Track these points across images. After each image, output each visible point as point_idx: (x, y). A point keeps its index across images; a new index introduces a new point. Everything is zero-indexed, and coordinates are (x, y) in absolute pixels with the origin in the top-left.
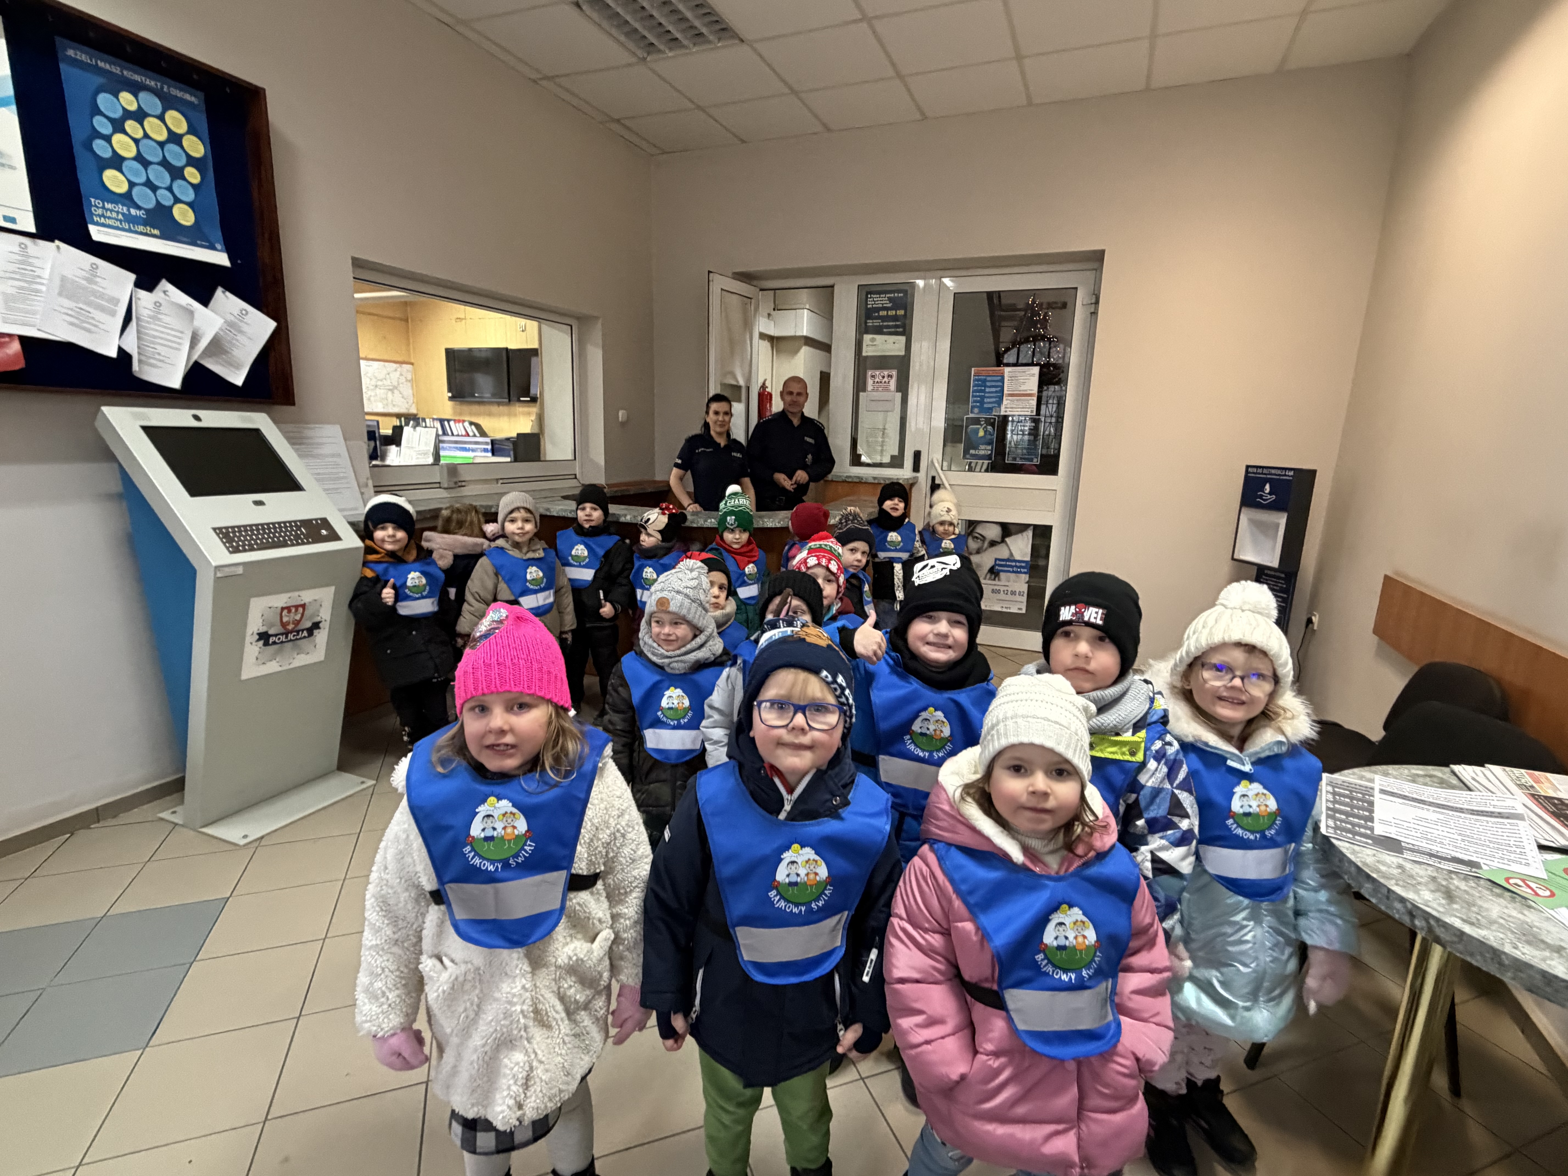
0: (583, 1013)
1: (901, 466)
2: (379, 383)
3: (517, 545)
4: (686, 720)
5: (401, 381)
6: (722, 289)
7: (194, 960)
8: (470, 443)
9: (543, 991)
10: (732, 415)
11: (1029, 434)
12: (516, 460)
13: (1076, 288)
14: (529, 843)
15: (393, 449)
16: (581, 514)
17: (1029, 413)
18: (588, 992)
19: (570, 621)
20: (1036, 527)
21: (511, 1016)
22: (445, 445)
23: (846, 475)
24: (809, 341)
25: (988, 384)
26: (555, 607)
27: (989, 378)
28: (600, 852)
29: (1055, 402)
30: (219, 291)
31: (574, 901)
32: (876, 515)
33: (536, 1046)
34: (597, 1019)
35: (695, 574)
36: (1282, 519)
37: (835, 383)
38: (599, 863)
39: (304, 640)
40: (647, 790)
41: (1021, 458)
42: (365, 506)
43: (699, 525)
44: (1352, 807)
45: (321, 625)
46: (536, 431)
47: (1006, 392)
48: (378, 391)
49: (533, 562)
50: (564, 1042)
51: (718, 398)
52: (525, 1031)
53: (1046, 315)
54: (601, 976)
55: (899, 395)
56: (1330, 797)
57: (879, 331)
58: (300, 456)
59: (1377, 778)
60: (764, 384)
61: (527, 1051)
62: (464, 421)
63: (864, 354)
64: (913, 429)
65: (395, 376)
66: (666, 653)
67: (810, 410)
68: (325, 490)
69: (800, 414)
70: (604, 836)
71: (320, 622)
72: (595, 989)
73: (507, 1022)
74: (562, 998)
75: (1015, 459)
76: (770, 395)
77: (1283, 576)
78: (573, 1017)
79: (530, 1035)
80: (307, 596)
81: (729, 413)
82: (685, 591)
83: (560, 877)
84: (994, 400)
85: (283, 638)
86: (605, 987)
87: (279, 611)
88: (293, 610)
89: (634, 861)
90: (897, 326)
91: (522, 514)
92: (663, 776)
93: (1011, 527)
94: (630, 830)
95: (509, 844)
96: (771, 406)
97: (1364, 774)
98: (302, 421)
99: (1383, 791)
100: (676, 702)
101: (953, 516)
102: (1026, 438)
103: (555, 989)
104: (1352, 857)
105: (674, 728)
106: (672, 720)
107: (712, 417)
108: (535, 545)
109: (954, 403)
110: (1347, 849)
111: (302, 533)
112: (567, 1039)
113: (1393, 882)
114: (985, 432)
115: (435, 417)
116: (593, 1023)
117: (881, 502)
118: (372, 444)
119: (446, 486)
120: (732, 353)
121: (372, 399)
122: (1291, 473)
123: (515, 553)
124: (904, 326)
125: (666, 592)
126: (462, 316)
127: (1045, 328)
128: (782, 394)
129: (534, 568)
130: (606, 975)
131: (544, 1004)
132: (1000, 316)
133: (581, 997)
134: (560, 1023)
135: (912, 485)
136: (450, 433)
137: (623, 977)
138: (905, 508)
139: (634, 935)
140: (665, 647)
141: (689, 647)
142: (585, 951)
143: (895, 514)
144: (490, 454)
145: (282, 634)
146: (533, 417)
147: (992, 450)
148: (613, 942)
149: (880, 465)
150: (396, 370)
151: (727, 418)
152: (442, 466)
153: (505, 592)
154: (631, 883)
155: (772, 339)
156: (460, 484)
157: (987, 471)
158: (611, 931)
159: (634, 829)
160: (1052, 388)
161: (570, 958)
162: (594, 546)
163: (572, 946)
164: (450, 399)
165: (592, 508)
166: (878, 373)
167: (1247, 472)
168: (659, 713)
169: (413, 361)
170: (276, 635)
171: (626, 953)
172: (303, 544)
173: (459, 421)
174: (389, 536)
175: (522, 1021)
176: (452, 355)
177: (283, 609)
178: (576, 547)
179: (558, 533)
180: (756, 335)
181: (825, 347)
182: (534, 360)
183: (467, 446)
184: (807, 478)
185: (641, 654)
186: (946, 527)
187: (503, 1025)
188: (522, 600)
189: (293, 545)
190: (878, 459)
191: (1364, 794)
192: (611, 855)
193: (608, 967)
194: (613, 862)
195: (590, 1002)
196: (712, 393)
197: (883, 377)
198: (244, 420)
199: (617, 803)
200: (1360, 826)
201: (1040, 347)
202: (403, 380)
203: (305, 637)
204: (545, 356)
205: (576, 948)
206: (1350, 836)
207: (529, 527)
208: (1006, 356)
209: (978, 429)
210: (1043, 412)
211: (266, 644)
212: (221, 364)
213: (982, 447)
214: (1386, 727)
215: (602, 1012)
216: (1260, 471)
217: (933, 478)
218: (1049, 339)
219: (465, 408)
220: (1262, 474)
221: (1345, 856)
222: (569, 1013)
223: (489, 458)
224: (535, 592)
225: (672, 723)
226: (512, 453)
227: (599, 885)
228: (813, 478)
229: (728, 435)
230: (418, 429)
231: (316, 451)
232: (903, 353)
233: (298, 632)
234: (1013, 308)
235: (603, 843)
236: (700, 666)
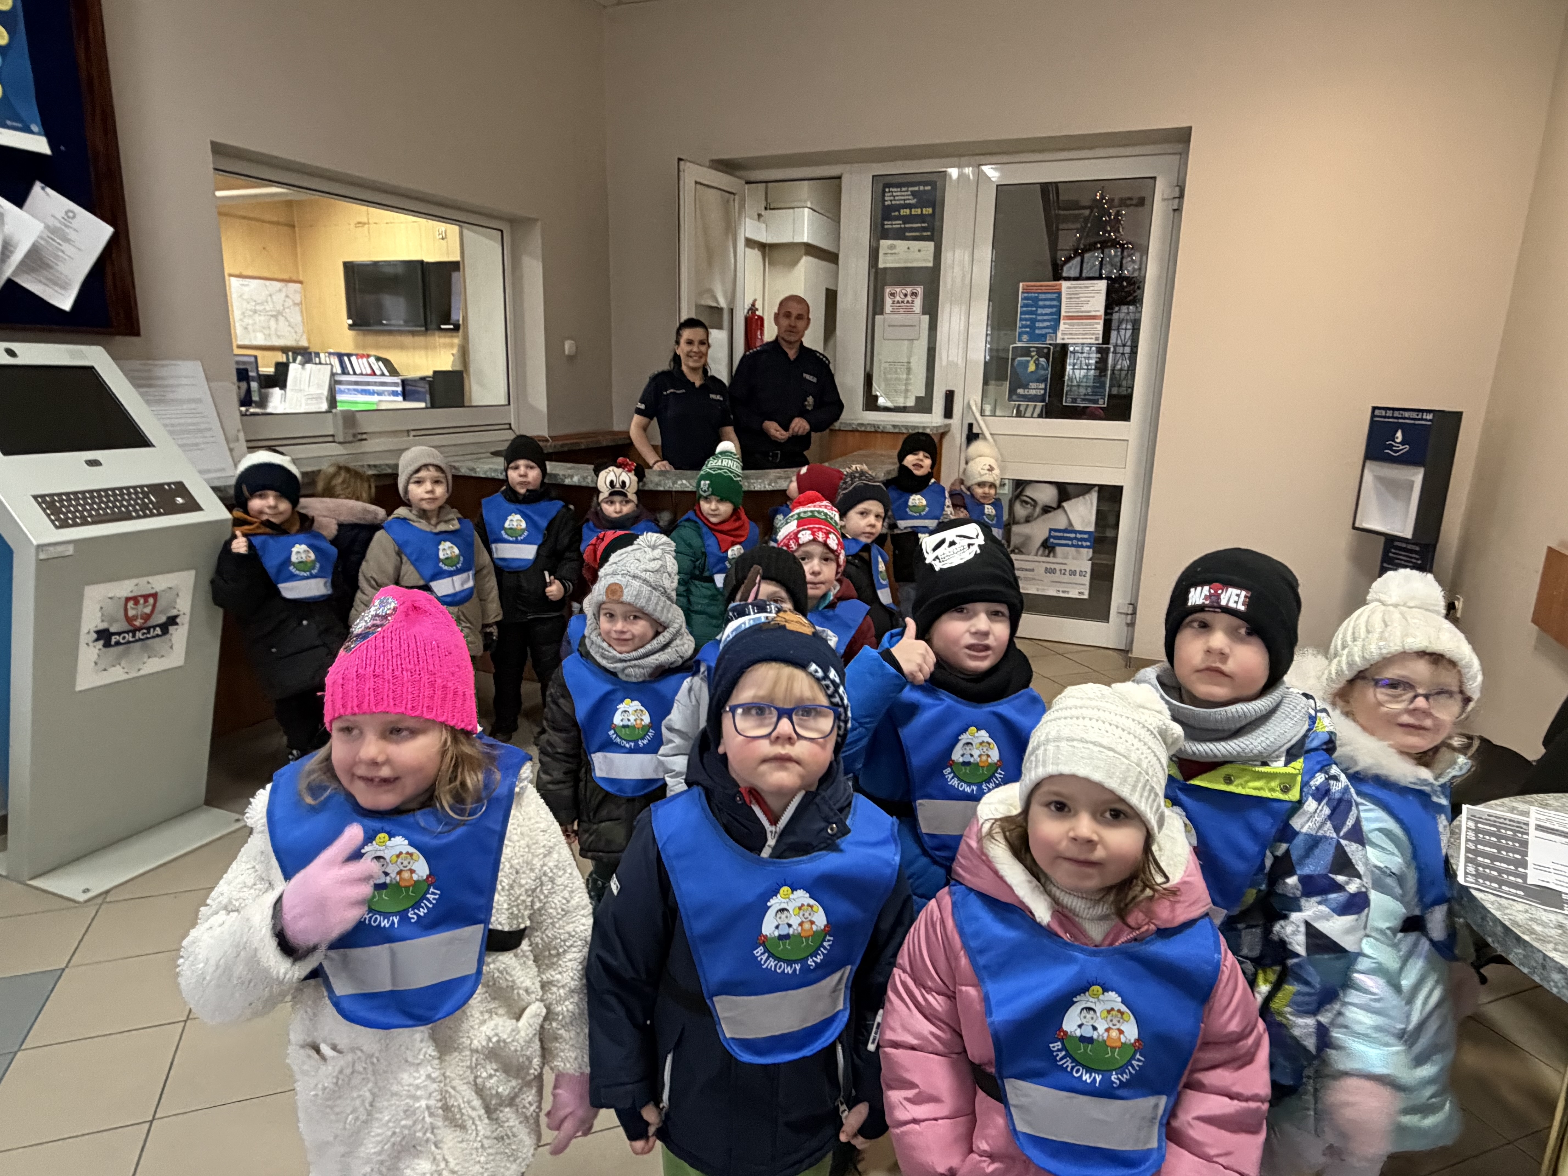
0: (507, 1110)
1: (928, 410)
2: (258, 308)
3: (424, 514)
4: (645, 742)
5: (287, 305)
6: (696, 182)
7: (19, 1050)
8: (375, 384)
9: (457, 1082)
10: (709, 346)
11: (1096, 369)
12: (433, 406)
13: (1154, 178)
14: (432, 890)
15: (276, 392)
16: (513, 475)
17: (1093, 341)
18: (514, 1083)
19: (494, 611)
20: (1102, 489)
21: (414, 1113)
22: (342, 387)
23: (856, 422)
24: (810, 249)
25: (1041, 303)
26: (475, 596)
27: (1042, 296)
28: (524, 901)
29: (1129, 327)
30: (38, 187)
31: (492, 966)
32: (894, 474)
33: (446, 1152)
34: (527, 1118)
35: (657, 553)
36: (1417, 476)
37: (843, 303)
38: (523, 917)
39: (157, 639)
40: (595, 831)
41: (1083, 400)
42: (236, 465)
43: (667, 488)
44: (1500, 848)
45: (178, 620)
46: (458, 368)
47: (1063, 314)
48: (257, 318)
49: (444, 535)
50: (482, 1146)
51: (691, 323)
52: (432, 1133)
53: (1118, 214)
54: (531, 1062)
55: (926, 318)
56: (1472, 835)
57: (900, 235)
58: (148, 402)
59: (1533, 809)
60: (753, 305)
61: (435, 1159)
62: (368, 356)
63: (881, 265)
64: (944, 363)
65: (279, 298)
66: (619, 656)
67: (812, 339)
68: (180, 446)
69: (798, 344)
70: (527, 880)
71: (176, 617)
72: (523, 1079)
73: (409, 1122)
74: (479, 1091)
75: (1074, 400)
76: (761, 319)
77: (1417, 549)
78: (494, 1116)
79: (439, 1138)
80: (159, 583)
81: (705, 342)
82: (643, 575)
83: (474, 934)
84: (1048, 324)
85: (129, 637)
86: (535, 1077)
87: (123, 601)
88: (142, 601)
89: (567, 912)
90: (924, 229)
91: (433, 473)
92: (616, 813)
93: (1070, 488)
94: (560, 873)
95: (408, 892)
96: (762, 334)
97: (1515, 804)
98: (149, 356)
99: (1539, 828)
100: (632, 718)
101: (993, 477)
102: (1092, 372)
103: (471, 1079)
104: (1498, 914)
105: (631, 751)
106: (628, 741)
107: (683, 350)
108: (448, 513)
109: (999, 329)
110: (1492, 903)
111: (151, 502)
112: (486, 1143)
113: (1551, 946)
114: (1037, 365)
115: (331, 351)
116: (521, 1123)
117: (901, 457)
118: (244, 385)
119: (341, 440)
120: (710, 264)
121: (250, 328)
122: (1430, 417)
123: (422, 525)
124: (931, 228)
125: (619, 577)
126: (365, 220)
127: (1117, 231)
128: (777, 317)
129: (448, 544)
130: (536, 1061)
131: (456, 1100)
132: (1057, 215)
133: (504, 1090)
134: (478, 1122)
135: (943, 435)
136: (351, 372)
137: (558, 1063)
138: (932, 467)
139: (571, 1007)
140: (618, 648)
141: (649, 647)
142: (510, 1029)
143: (918, 472)
144: (400, 398)
145: (127, 632)
146: (455, 351)
147: (1045, 389)
148: (546, 1018)
149: (903, 409)
150: (280, 290)
151: (703, 348)
152: (336, 414)
153: (410, 574)
154: (565, 941)
155: (763, 247)
156: (360, 437)
157: (1040, 416)
158: (542, 1005)
159: (565, 872)
160: (1124, 309)
161: (489, 1039)
162: (536, 518)
163: (491, 1024)
164: (351, 327)
165: (527, 467)
166: (898, 290)
167: (1373, 415)
168: (611, 732)
169: (301, 278)
170: (119, 634)
171: (562, 1032)
172: (152, 515)
173: (362, 356)
174: (270, 507)
175: (428, 1120)
176: (350, 269)
177: (128, 599)
178: (510, 518)
179: (483, 501)
180: (741, 243)
181: (831, 257)
182: (455, 275)
183: (371, 388)
184: (808, 427)
185: (586, 655)
186: (987, 490)
187: (404, 1127)
188: (434, 585)
189: (139, 517)
190: (901, 402)
191: (1515, 832)
192: (538, 905)
193: (539, 1053)
194: (541, 915)
195: (516, 1095)
196: (684, 317)
197: (906, 295)
198: (72, 354)
199: (542, 839)
200: (1509, 873)
201: (1110, 256)
202: (289, 302)
203: (158, 636)
204: (469, 270)
205: (496, 1026)
206: (1496, 885)
207: (440, 490)
208: (1065, 268)
209: (1028, 362)
210: (1113, 340)
211: (107, 645)
212: (40, 282)
213: (1033, 385)
214: (1545, 744)
215: (532, 1108)
216: (1389, 413)
217: (970, 426)
218: (1122, 246)
219: (371, 339)
220: (1393, 417)
221: (1489, 912)
222: (489, 1111)
223: (399, 403)
224: (451, 574)
225: (627, 745)
226: (428, 397)
227: (525, 945)
228: (816, 427)
229: (705, 371)
230: (308, 366)
231: (170, 396)
232: (930, 264)
233: (148, 629)
234: (1076, 206)
235: (527, 891)
236: (664, 672)
